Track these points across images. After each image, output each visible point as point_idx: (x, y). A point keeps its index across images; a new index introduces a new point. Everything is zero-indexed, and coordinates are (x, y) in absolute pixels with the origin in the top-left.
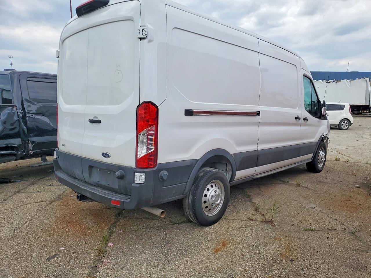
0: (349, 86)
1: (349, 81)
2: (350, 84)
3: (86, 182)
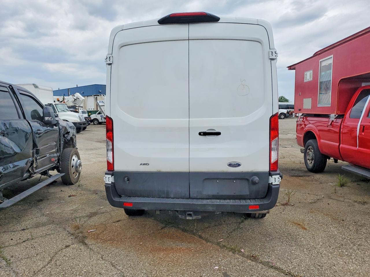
3: (190, 198)
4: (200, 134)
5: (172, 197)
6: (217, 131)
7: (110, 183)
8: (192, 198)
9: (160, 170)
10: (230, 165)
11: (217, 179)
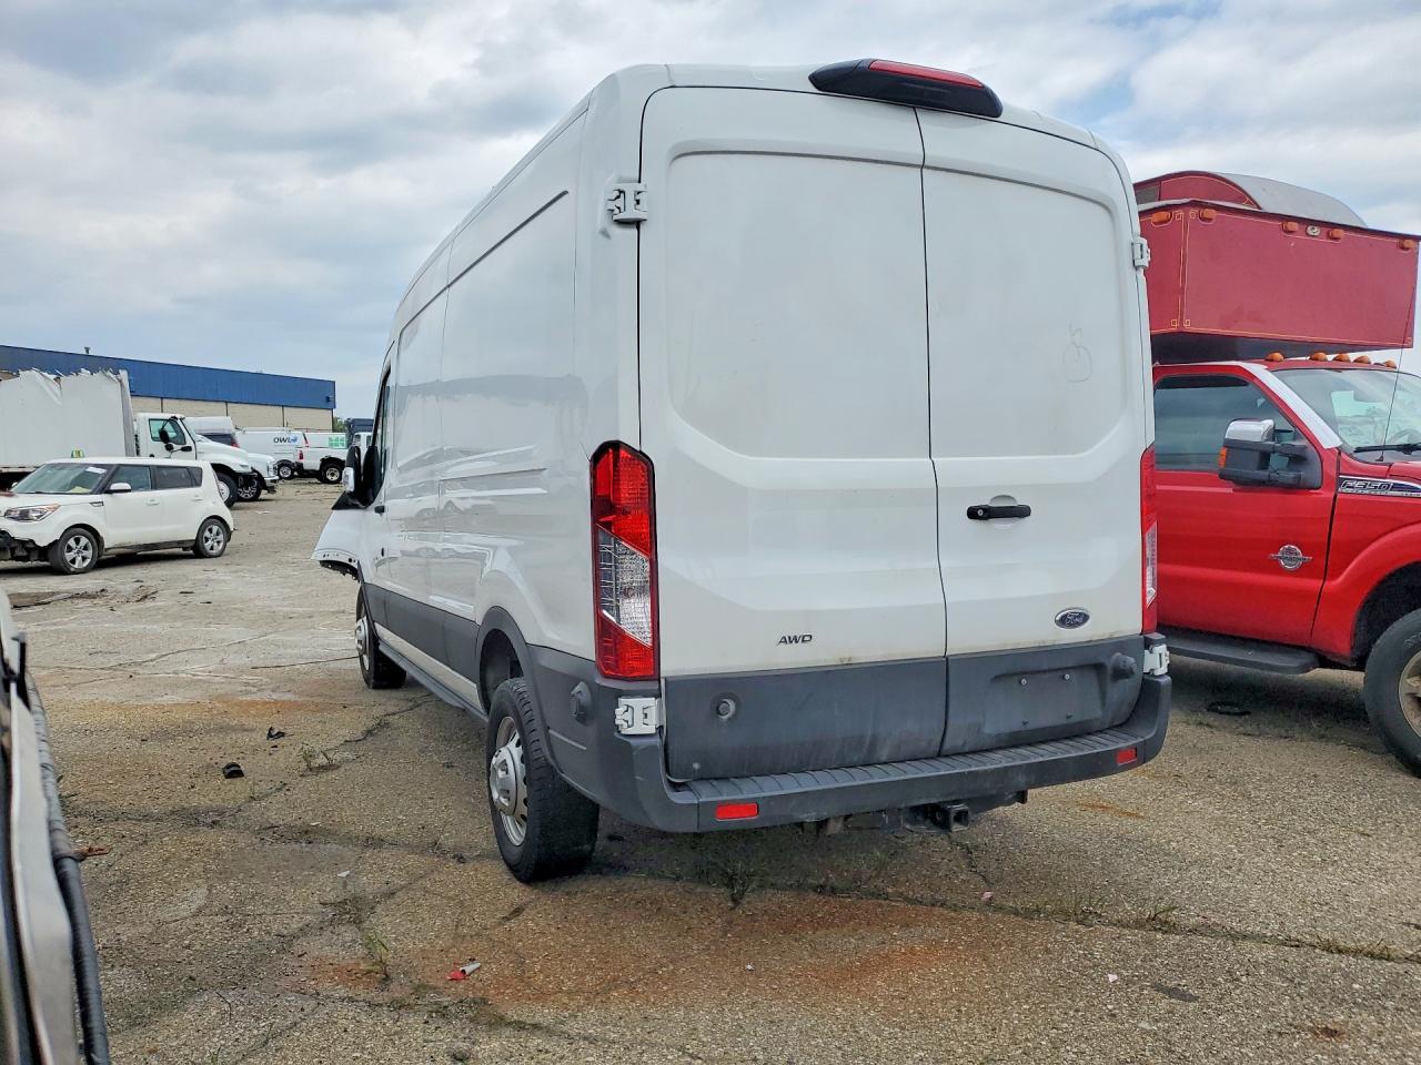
0: (56, 395)
1: (53, 377)
2: (57, 391)
3: (940, 755)
4: (973, 514)
5: (884, 759)
6: (1020, 501)
7: (651, 729)
8: (947, 756)
9: (850, 659)
10: (1065, 621)
11: (1024, 673)
